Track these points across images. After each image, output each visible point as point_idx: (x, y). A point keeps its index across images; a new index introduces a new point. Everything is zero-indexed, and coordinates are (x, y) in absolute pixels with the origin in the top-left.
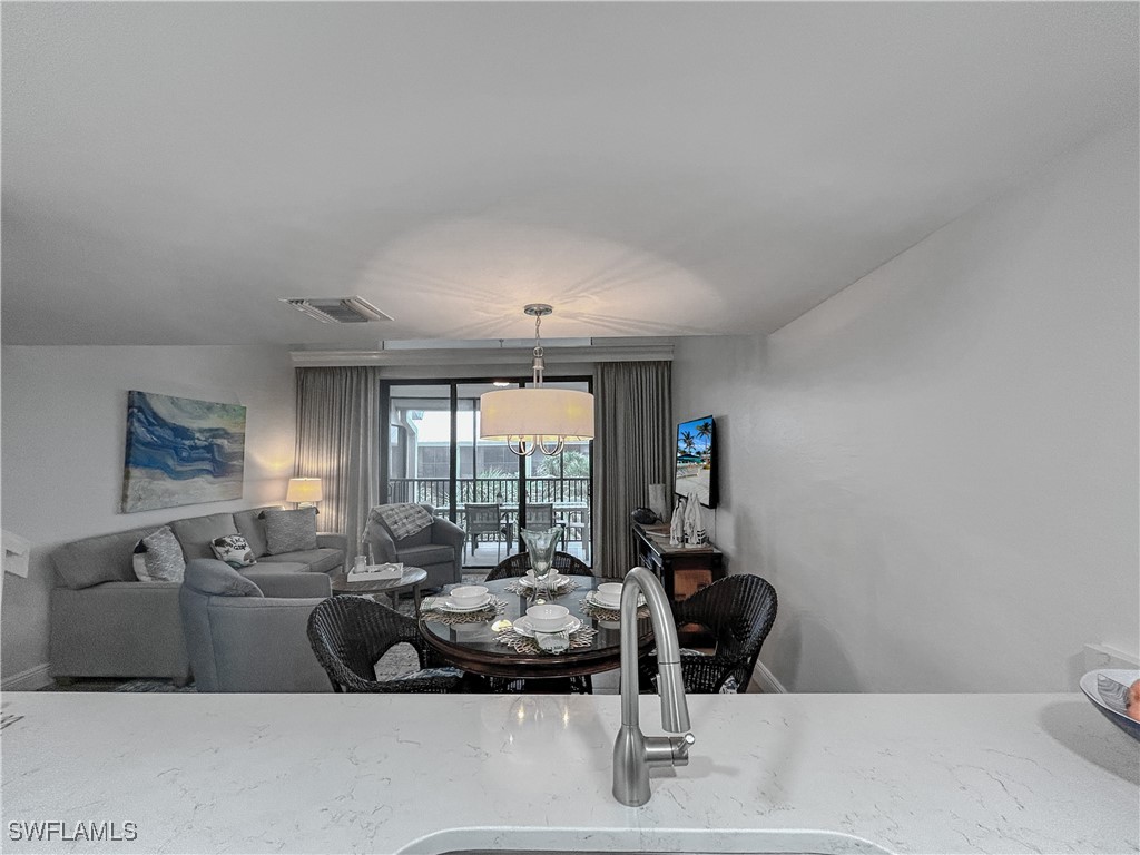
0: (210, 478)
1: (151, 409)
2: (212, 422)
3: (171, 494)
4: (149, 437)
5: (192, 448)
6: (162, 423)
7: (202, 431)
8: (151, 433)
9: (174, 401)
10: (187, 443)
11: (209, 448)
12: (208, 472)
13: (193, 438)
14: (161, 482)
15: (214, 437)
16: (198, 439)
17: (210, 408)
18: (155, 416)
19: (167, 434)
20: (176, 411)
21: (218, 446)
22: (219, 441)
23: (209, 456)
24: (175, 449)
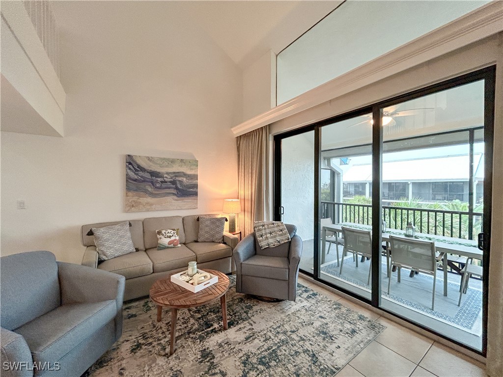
0: (175, 197)
1: (136, 163)
2: (176, 168)
3: (151, 205)
4: (136, 177)
5: (162, 182)
6: (143, 170)
7: (167, 173)
8: (137, 174)
9: (149, 158)
10: (159, 179)
11: (174, 183)
12: (174, 194)
13: (163, 177)
14: (145, 199)
15: (176, 176)
16: (166, 177)
17: (173, 161)
18: (139, 166)
19: (147, 176)
20: (151, 164)
21: (180, 181)
22: (180, 179)
23: (174, 186)
24: (152, 183)
